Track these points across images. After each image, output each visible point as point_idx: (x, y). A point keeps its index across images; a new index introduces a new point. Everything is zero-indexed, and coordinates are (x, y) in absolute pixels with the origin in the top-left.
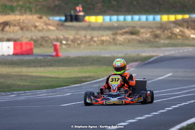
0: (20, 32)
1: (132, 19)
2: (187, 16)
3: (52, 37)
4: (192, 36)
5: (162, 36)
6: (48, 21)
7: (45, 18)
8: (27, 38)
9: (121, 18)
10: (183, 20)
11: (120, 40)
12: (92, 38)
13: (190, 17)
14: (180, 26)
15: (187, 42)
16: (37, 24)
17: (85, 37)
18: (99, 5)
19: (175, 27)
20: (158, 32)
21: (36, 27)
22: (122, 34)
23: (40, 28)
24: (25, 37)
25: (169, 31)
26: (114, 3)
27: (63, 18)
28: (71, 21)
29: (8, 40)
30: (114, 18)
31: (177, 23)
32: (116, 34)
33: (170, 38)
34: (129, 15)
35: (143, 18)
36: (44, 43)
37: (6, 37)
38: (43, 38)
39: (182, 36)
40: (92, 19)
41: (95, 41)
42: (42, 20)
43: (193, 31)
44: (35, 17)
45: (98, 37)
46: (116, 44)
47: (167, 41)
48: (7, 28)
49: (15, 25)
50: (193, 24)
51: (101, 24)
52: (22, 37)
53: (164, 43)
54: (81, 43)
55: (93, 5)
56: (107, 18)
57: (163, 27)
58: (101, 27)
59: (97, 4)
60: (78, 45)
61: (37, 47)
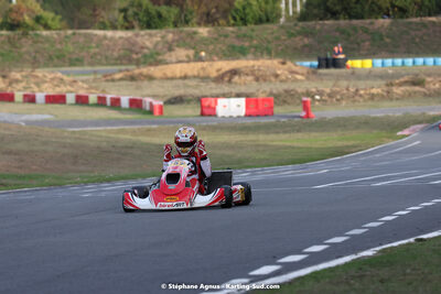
0: (255, 83)
1: (414, 63)
3: (300, 90)
6: (294, 68)
7: (289, 64)
8: (265, 92)
9: (399, 61)
11: (397, 94)
16: (279, 72)
17: (347, 89)
18: (367, 43)
21: (277, 76)
22: (400, 85)
23: (284, 78)
24: (262, 90)
26: (388, 40)
27: (316, 63)
28: (327, 67)
29: (238, 96)
30: (389, 62)
32: (392, 85)
34: (409, 57)
35: (430, 61)
36: (289, 100)
37: (235, 91)
38: (286, 91)
40: (356, 64)
41: (361, 96)
42: (286, 67)
44: (275, 63)
45: (365, 89)
46: (391, 100)
48: (236, 78)
49: (247, 75)
51: (370, 71)
52: (258, 91)
54: (342, 98)
55: (358, 44)
56: (378, 62)
58: (370, 75)
59: (364, 41)
60: (338, 100)
61: (279, 105)
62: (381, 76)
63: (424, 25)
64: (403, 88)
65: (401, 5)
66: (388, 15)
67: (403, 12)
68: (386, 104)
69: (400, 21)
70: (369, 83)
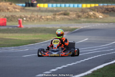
1: (65, 6)
2: (97, 5)
3: (17, 16)
4: (101, 17)
5: (83, 16)
6: (15, 6)
7: (13, 5)
8: (3, 16)
9: (59, 5)
10: (95, 7)
11: (58, 18)
12: (41, 17)
13: (99, 6)
14: (93, 10)
15: (97, 20)
16: (9, 8)
17: (37, 16)
19: (90, 11)
20: (80, 14)
21: (8, 9)
22: (59, 15)
23: (11, 10)
25: (87, 13)
27: (24, 5)
28: (29, 6)
30: (55, 5)
31: (91, 9)
32: (55, 15)
33: (87, 17)
34: (63, 3)
35: (72, 5)
36: (13, 19)
38: (12, 16)
39: (94, 17)
40: (41, 5)
41: (43, 19)
42: (12, 6)
43: (101, 14)
44: (8, 4)
45: (44, 16)
46: (55, 21)
47: (85, 20)
50: (101, 10)
51: (47, 9)
54: (35, 20)
56: (50, 5)
57: (83, 11)
58: (47, 11)
60: (33, 20)
61: (9, 21)
62: (51, 11)
70: (46, 13)
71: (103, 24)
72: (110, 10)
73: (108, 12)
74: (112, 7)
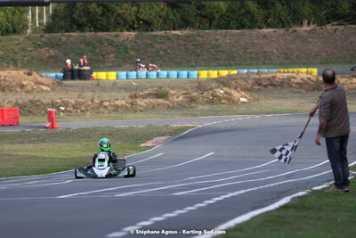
0: (1, 94)
1: (158, 75)
2: (235, 72)
3: (44, 101)
4: (242, 99)
6: (40, 79)
7: (34, 73)
8: (10, 102)
10: (229, 76)
11: (141, 106)
12: (102, 102)
13: (238, 74)
14: (225, 85)
15: (235, 108)
16: (24, 83)
17: (92, 101)
18: (112, 55)
19: (218, 87)
20: (194, 94)
21: (22, 86)
22: (144, 97)
23: (29, 88)
24: (7, 100)
25: (210, 92)
26: (133, 53)
27: (62, 74)
28: (73, 78)
30: (133, 74)
31: (222, 82)
32: (136, 97)
33: (211, 102)
35: (174, 74)
36: (34, 110)
38: (31, 101)
39: (228, 100)
40: (102, 75)
41: (105, 107)
42: (30, 77)
43: (243, 93)
44: (21, 72)
45: (110, 101)
46: (136, 111)
47: (207, 107)
50: (243, 83)
51: (115, 84)
52: (4, 101)
53: (202, 110)
54: (86, 110)
55: (103, 56)
56: (123, 74)
57: (201, 86)
58: (114, 86)
59: (109, 54)
60: (82, 111)
61: (24, 115)
62: (126, 88)
63: (169, 39)
64: (147, 100)
65: (146, 18)
66: (134, 29)
67: (148, 25)
68: (131, 116)
69: (144, 33)
70: (114, 94)
71: (248, 117)
72: (264, 83)
73: (262, 88)
74: (270, 76)
